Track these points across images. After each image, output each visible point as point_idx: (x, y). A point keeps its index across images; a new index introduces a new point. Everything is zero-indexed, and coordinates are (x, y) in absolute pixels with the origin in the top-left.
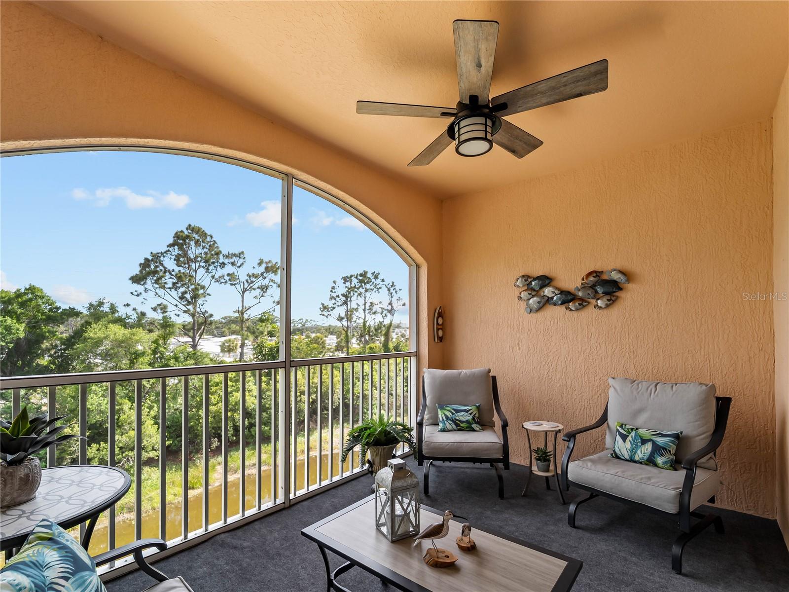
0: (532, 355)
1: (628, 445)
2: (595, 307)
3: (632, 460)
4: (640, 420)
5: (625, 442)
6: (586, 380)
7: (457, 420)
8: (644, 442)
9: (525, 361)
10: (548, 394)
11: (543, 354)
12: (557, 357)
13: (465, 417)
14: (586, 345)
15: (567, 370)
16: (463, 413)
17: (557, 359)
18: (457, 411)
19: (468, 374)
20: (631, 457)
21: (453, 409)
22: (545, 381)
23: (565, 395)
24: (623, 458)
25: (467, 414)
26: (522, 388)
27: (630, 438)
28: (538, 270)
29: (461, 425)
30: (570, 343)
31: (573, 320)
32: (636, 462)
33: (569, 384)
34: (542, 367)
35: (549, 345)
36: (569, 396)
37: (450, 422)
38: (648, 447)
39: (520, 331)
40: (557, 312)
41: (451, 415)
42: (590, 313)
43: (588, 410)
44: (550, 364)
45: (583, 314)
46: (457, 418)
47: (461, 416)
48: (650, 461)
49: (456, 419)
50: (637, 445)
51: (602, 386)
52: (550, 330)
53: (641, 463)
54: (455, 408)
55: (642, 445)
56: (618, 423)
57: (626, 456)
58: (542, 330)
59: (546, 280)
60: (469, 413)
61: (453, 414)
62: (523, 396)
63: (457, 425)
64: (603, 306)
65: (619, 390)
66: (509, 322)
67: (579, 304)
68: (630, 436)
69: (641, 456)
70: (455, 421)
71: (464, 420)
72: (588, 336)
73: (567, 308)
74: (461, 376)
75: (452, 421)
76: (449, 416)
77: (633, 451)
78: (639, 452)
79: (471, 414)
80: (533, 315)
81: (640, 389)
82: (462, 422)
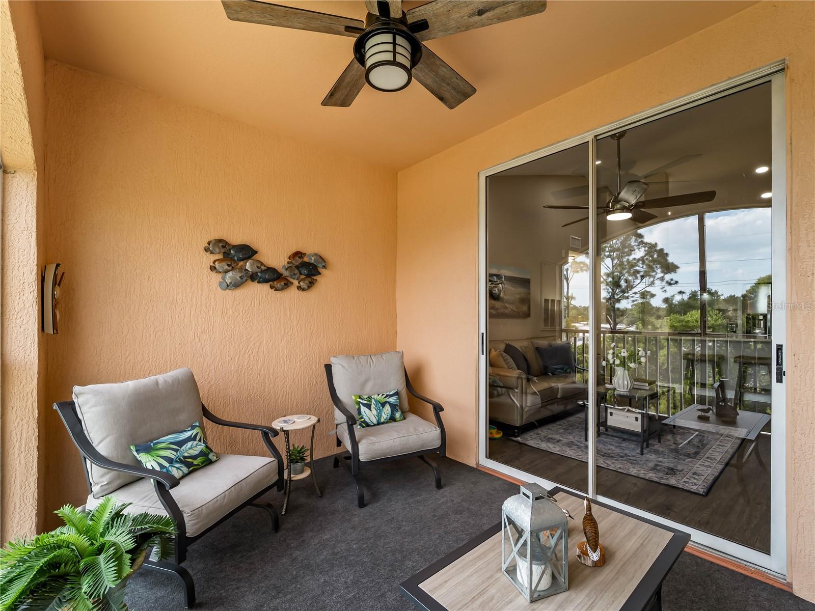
0: (227, 343)
1: (374, 412)
2: (298, 289)
3: (379, 424)
4: (368, 390)
5: (371, 410)
6: (288, 364)
7: (188, 457)
8: (383, 405)
9: (218, 352)
10: (248, 388)
11: (242, 341)
12: (258, 344)
13: (195, 449)
14: (288, 328)
15: (270, 356)
16: (190, 444)
17: (258, 345)
18: (181, 444)
19: (170, 382)
20: (378, 421)
21: (171, 443)
22: (245, 372)
23: (267, 385)
24: (372, 424)
25: (195, 443)
26: (213, 387)
27: (373, 406)
28: (236, 238)
29: (195, 462)
30: (272, 326)
31: (276, 301)
32: (383, 423)
33: (271, 371)
34: (241, 356)
35: (249, 329)
36: (272, 385)
37: (177, 465)
38: (388, 409)
39: (211, 312)
40: (259, 291)
41: (175, 453)
42: (293, 293)
43: (290, 395)
44: (250, 352)
45: (286, 294)
46: (186, 454)
47: (189, 449)
48: (392, 419)
49: (185, 457)
50: (380, 409)
51: (302, 368)
52: (250, 311)
53: (387, 423)
54: (172, 440)
55: (383, 408)
56: (355, 396)
57: (375, 422)
58: (241, 311)
59: (248, 252)
60: (198, 439)
61: (176, 451)
62: (215, 399)
63: (189, 465)
64: (306, 287)
65: (346, 367)
66: (194, 300)
67: (284, 283)
68: (372, 403)
69: (385, 417)
70: (184, 461)
71: (197, 453)
72: (290, 319)
73: (272, 287)
74: (160, 387)
75: (181, 462)
76: (173, 457)
77: (379, 415)
78: (383, 414)
79: (200, 440)
80: (229, 293)
81: (362, 362)
82: (195, 457)
